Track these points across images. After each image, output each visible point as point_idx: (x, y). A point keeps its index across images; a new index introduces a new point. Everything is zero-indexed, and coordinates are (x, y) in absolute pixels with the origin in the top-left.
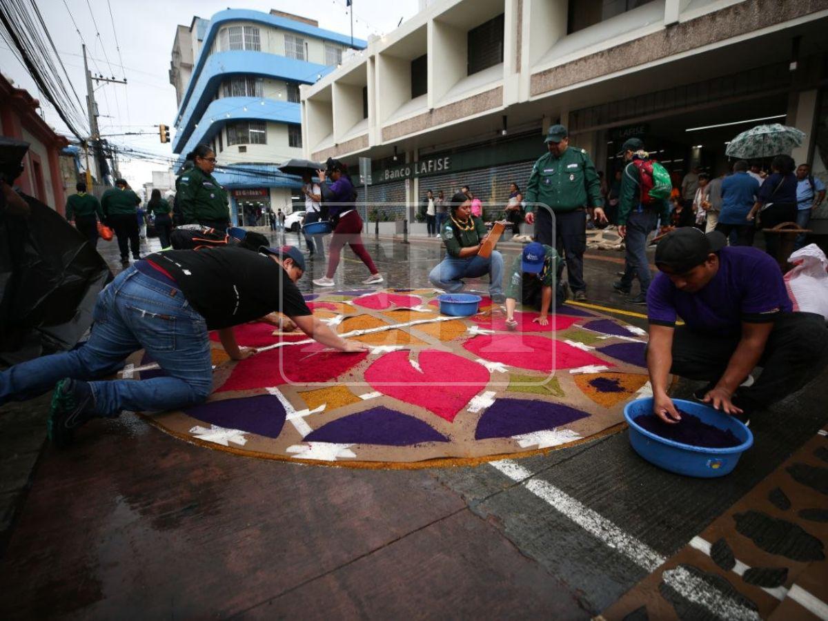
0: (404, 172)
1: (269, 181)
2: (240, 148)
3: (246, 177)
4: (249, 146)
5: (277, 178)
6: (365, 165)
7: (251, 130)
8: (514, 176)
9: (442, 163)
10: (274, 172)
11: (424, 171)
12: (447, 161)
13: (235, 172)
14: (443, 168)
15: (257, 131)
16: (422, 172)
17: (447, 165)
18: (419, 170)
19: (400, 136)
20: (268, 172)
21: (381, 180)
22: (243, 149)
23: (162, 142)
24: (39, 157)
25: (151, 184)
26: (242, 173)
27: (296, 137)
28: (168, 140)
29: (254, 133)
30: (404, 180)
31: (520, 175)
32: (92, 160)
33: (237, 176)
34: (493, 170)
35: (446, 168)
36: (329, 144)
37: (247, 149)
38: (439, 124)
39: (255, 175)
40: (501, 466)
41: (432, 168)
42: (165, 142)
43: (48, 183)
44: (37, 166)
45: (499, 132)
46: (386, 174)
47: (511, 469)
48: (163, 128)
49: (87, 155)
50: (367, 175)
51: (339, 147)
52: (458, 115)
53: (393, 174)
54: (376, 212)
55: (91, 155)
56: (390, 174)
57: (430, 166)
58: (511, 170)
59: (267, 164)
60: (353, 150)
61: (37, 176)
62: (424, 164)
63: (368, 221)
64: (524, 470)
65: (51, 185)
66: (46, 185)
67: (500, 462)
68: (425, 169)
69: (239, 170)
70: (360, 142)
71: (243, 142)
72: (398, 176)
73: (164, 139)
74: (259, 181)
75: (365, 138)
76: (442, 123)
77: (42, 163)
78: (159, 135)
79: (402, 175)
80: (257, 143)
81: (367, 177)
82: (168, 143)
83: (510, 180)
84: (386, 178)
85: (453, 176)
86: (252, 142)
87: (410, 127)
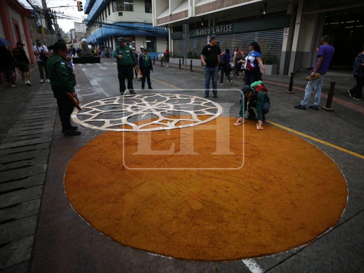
0: (207, 32)
1: (135, 32)
2: (119, 13)
3: (122, 30)
4: (124, 13)
5: (139, 31)
6: (186, 28)
7: (125, 3)
8: (268, 38)
9: (228, 27)
10: (137, 27)
11: (218, 32)
12: (231, 26)
13: (117, 27)
14: (229, 31)
15: (128, 3)
16: (217, 32)
17: (231, 29)
18: (215, 31)
19: (205, 12)
20: (134, 27)
21: (194, 35)
22: (121, 14)
23: (79, 11)
24: (18, 21)
25: (74, 30)
26: (121, 28)
27: (149, 6)
28: (82, 10)
29: (126, 4)
30: (207, 36)
31: (272, 37)
32: (44, 20)
33: (118, 29)
34: (257, 33)
35: (230, 30)
36: (167, 14)
37: (123, 13)
38: (228, 6)
39: (127, 29)
40: (248, 264)
41: (223, 30)
42: (80, 11)
43: (23, 35)
44: (17, 27)
45: (262, 11)
46: (197, 32)
47: (253, 267)
48: (79, 3)
49: (41, 18)
50: (187, 34)
51: (172, 16)
52: (239, 2)
53: (201, 32)
54: (191, 53)
55: (43, 18)
56: (199, 32)
57: (221, 29)
58: (266, 34)
59: (134, 23)
60: (180, 18)
61: (17, 31)
62: (218, 27)
63: (187, 58)
64: (260, 268)
65: (24, 36)
66: (22, 36)
67: (249, 261)
68: (219, 30)
69: (119, 26)
70: (184, 14)
71: (121, 10)
72: (204, 34)
73: (80, 9)
74: (129, 32)
75: (186, 12)
76: (230, 6)
77: (19, 24)
78: (77, 7)
79: (206, 33)
80: (128, 10)
81: (187, 35)
82: (82, 11)
83: (266, 39)
84: (197, 35)
85: (234, 35)
86: (126, 10)
87: (211, 7)
